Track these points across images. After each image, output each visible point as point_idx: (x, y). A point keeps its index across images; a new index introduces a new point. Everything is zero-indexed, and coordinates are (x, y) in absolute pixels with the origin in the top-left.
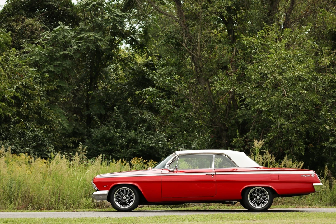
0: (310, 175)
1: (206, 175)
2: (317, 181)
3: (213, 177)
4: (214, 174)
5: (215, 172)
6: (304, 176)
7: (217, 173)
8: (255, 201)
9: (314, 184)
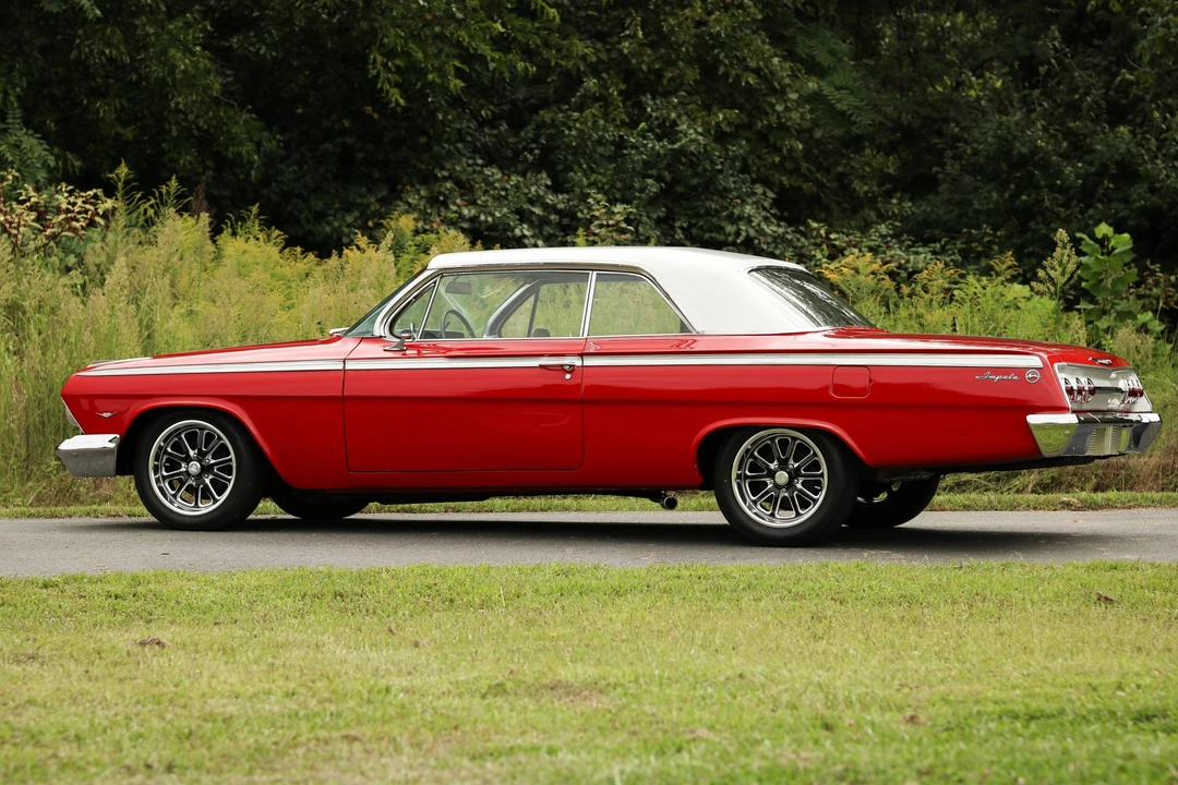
0: (1021, 371)
1: (541, 366)
2: (1059, 405)
3: (568, 376)
4: (577, 362)
5: (582, 355)
6: (988, 376)
7: (589, 362)
8: (767, 492)
9: (1033, 419)
